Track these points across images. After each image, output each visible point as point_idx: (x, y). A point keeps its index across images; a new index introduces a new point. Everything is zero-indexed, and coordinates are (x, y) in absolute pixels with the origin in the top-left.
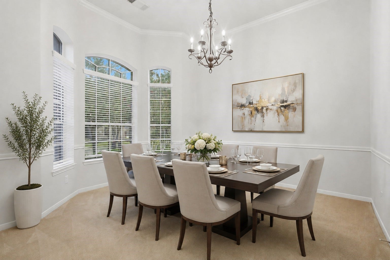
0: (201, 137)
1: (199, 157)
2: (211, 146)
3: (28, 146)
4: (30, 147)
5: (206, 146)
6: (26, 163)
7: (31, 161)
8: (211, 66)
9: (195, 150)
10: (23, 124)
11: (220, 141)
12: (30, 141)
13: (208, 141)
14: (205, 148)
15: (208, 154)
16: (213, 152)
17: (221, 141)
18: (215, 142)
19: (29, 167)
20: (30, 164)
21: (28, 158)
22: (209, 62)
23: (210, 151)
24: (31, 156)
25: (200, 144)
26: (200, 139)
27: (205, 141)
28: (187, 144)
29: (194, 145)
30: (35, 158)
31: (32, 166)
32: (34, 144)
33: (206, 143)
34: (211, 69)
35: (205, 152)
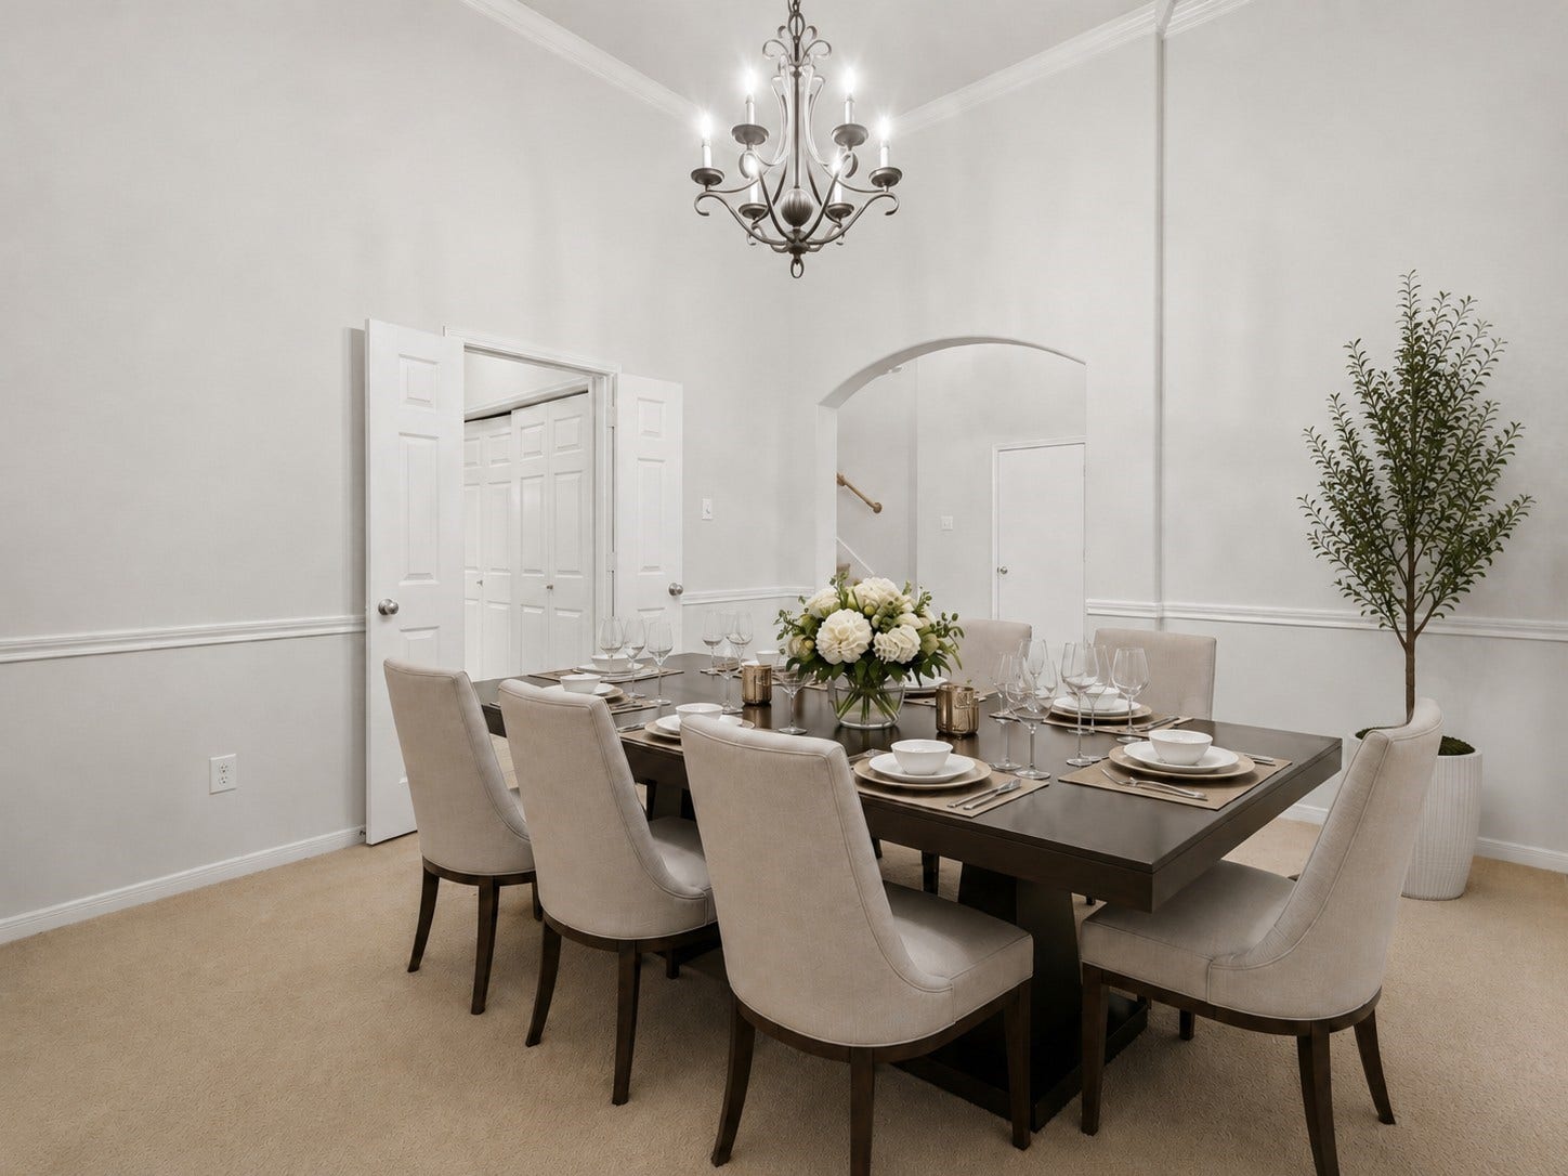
0: (851, 599)
1: (842, 697)
2: (901, 642)
3: (1400, 547)
4: (1410, 552)
5: (871, 645)
6: (1395, 627)
7: (1419, 617)
8: (797, 248)
9: (814, 663)
10: (1387, 440)
11: (949, 617)
12: (1410, 523)
13: (885, 618)
14: (869, 654)
15: (890, 684)
16: (911, 673)
17: (955, 618)
18: (919, 623)
19: (1409, 648)
20: (1413, 633)
21: (1400, 602)
22: (787, 227)
23: (900, 668)
24: (1417, 594)
25: (845, 634)
26: (844, 605)
27: (868, 617)
28: (786, 631)
29: (814, 640)
30: (1436, 604)
31: (1419, 641)
32: (1433, 537)
33: (874, 632)
34: (797, 261)
35: (870, 671)
